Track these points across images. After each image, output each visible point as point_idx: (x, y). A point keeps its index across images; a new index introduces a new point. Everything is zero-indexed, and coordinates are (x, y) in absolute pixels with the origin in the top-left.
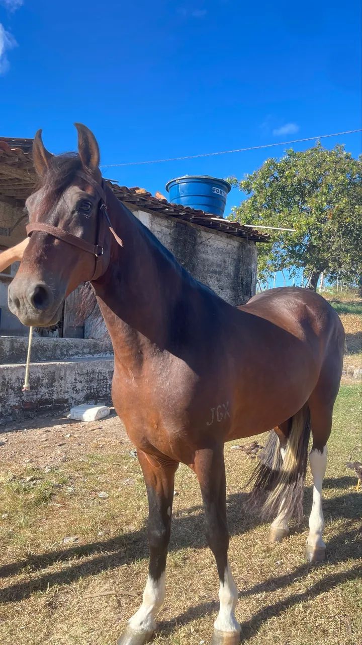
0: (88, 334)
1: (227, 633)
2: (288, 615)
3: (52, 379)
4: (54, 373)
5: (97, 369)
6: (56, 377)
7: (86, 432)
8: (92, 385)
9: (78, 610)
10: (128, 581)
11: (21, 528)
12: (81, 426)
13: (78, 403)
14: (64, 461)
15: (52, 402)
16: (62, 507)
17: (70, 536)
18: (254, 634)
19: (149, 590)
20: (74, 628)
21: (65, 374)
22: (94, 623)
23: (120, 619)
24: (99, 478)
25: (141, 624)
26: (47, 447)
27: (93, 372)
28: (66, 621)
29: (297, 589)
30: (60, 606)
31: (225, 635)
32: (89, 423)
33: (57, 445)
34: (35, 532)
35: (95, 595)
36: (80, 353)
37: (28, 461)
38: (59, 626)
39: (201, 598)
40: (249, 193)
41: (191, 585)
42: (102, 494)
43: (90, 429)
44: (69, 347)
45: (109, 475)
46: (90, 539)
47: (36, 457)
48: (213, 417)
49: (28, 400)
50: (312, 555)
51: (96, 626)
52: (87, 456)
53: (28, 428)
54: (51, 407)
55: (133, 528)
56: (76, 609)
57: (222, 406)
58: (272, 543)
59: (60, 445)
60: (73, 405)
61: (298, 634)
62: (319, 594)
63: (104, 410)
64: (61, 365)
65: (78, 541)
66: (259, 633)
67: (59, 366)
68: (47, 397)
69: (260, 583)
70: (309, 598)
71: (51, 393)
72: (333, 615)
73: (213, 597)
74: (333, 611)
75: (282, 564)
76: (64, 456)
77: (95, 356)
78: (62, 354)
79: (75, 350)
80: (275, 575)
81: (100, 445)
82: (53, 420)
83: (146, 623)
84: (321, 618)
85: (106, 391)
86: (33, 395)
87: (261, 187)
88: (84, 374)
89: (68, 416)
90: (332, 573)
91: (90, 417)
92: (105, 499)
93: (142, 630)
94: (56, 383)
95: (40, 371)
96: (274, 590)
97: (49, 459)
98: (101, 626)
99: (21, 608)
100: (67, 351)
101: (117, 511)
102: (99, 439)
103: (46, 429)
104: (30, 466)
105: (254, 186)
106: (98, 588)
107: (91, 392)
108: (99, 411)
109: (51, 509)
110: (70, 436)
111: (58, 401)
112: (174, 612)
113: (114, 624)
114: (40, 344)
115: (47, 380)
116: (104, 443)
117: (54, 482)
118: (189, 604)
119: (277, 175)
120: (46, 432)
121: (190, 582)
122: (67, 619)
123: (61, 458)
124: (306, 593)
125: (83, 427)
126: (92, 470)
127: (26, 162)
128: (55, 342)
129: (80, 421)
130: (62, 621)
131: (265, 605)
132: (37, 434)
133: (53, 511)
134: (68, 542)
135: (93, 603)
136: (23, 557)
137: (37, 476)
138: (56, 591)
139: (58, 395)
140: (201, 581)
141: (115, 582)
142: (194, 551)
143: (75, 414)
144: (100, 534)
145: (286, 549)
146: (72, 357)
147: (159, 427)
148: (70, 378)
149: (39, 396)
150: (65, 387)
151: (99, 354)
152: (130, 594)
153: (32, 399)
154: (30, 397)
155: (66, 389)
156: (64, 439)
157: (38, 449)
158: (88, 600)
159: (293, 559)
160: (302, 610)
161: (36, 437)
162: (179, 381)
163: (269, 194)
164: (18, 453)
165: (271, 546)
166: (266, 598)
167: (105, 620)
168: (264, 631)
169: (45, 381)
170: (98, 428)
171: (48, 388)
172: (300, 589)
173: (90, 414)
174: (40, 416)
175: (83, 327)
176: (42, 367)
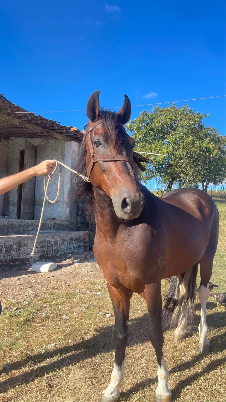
0: (36, 218)
1: (165, 396)
2: (196, 385)
3: (20, 246)
4: (20, 242)
5: (47, 239)
6: (22, 245)
7: (44, 279)
8: (44, 249)
9: (67, 388)
10: (95, 369)
11: (18, 339)
12: (40, 275)
13: (35, 261)
14: (35, 297)
15: (19, 260)
16: (41, 326)
17: (51, 343)
18: (179, 396)
19: (115, 373)
20: (67, 399)
21: (27, 243)
22: (79, 395)
23: (94, 392)
24: (59, 307)
25: (112, 393)
26: (22, 288)
27: (45, 241)
28: (61, 395)
29: (198, 369)
30: (55, 386)
31: (163, 398)
32: (45, 273)
33: (28, 287)
34: (28, 341)
35: (76, 378)
36: (35, 230)
37: (12, 298)
38: (57, 398)
39: (141, 377)
40: (131, 132)
41: (133, 370)
42: (64, 317)
43: (47, 277)
44: (29, 225)
45: (65, 305)
46: (64, 344)
47: (16, 295)
48: (157, 264)
49: (4, 259)
50: (202, 349)
51: (80, 397)
52: (49, 293)
53: (6, 277)
54: (18, 264)
55: (89, 336)
56: (66, 387)
57: (162, 258)
58: (176, 343)
59: (30, 287)
60: (32, 262)
61: (204, 395)
62: (211, 371)
63: (54, 265)
64: (25, 237)
65: (57, 346)
66: (181, 396)
67: (24, 237)
68: (16, 257)
69: (175, 367)
70: (206, 374)
71: (18, 255)
72: (221, 383)
73: (149, 376)
74: (221, 381)
75: (185, 355)
76: (34, 294)
77: (44, 231)
78: (24, 230)
79: (32, 227)
80: (182, 362)
81: (55, 287)
82: (21, 272)
83: (115, 393)
84: (215, 385)
85: (52, 253)
86: (7, 256)
87: (139, 129)
88: (39, 243)
89: (30, 269)
90: (216, 359)
91: (45, 269)
92: (67, 320)
93: (113, 397)
94: (22, 248)
95: (12, 240)
96: (184, 370)
97: (25, 296)
98: (84, 397)
99: (30, 389)
100: (27, 228)
101: (77, 327)
102: (54, 283)
103: (18, 277)
104: (14, 301)
105: (135, 127)
106: (77, 374)
107: (43, 254)
108: (51, 266)
109: (34, 327)
110: (35, 281)
111: (23, 260)
112: (127, 386)
113: (92, 395)
114: (11, 224)
115: (16, 247)
116: (57, 286)
117: (32, 310)
118: (136, 381)
119: (148, 121)
120: (18, 279)
121: (133, 368)
122: (61, 394)
123: (33, 296)
124: (203, 371)
125: (41, 276)
126: (54, 303)
127: (4, 109)
128: (20, 222)
129: (39, 272)
130: (59, 395)
131: (181, 379)
132: (12, 281)
133: (36, 328)
134: (51, 347)
135: (76, 383)
136: (25, 357)
137: (20, 307)
138: (51, 377)
139: (23, 256)
140: (139, 367)
141: (86, 370)
142: (131, 349)
143: (35, 268)
144: (70, 341)
145: (185, 346)
146: (31, 232)
147: (126, 271)
148: (30, 245)
149: (11, 257)
150: (27, 251)
151: (47, 230)
152: (97, 377)
153: (7, 258)
154: (5, 257)
155: (28, 252)
156: (31, 283)
157: (16, 290)
158: (72, 382)
159: (191, 352)
160: (203, 381)
161: (13, 283)
162: (138, 243)
163: (144, 133)
164: (4, 293)
165: (176, 345)
166: (180, 375)
167: (86, 393)
168: (184, 395)
169: (15, 247)
170: (51, 276)
171: (17, 251)
172: (199, 369)
173: (45, 268)
174: (11, 270)
175: (33, 213)
176: (13, 238)
